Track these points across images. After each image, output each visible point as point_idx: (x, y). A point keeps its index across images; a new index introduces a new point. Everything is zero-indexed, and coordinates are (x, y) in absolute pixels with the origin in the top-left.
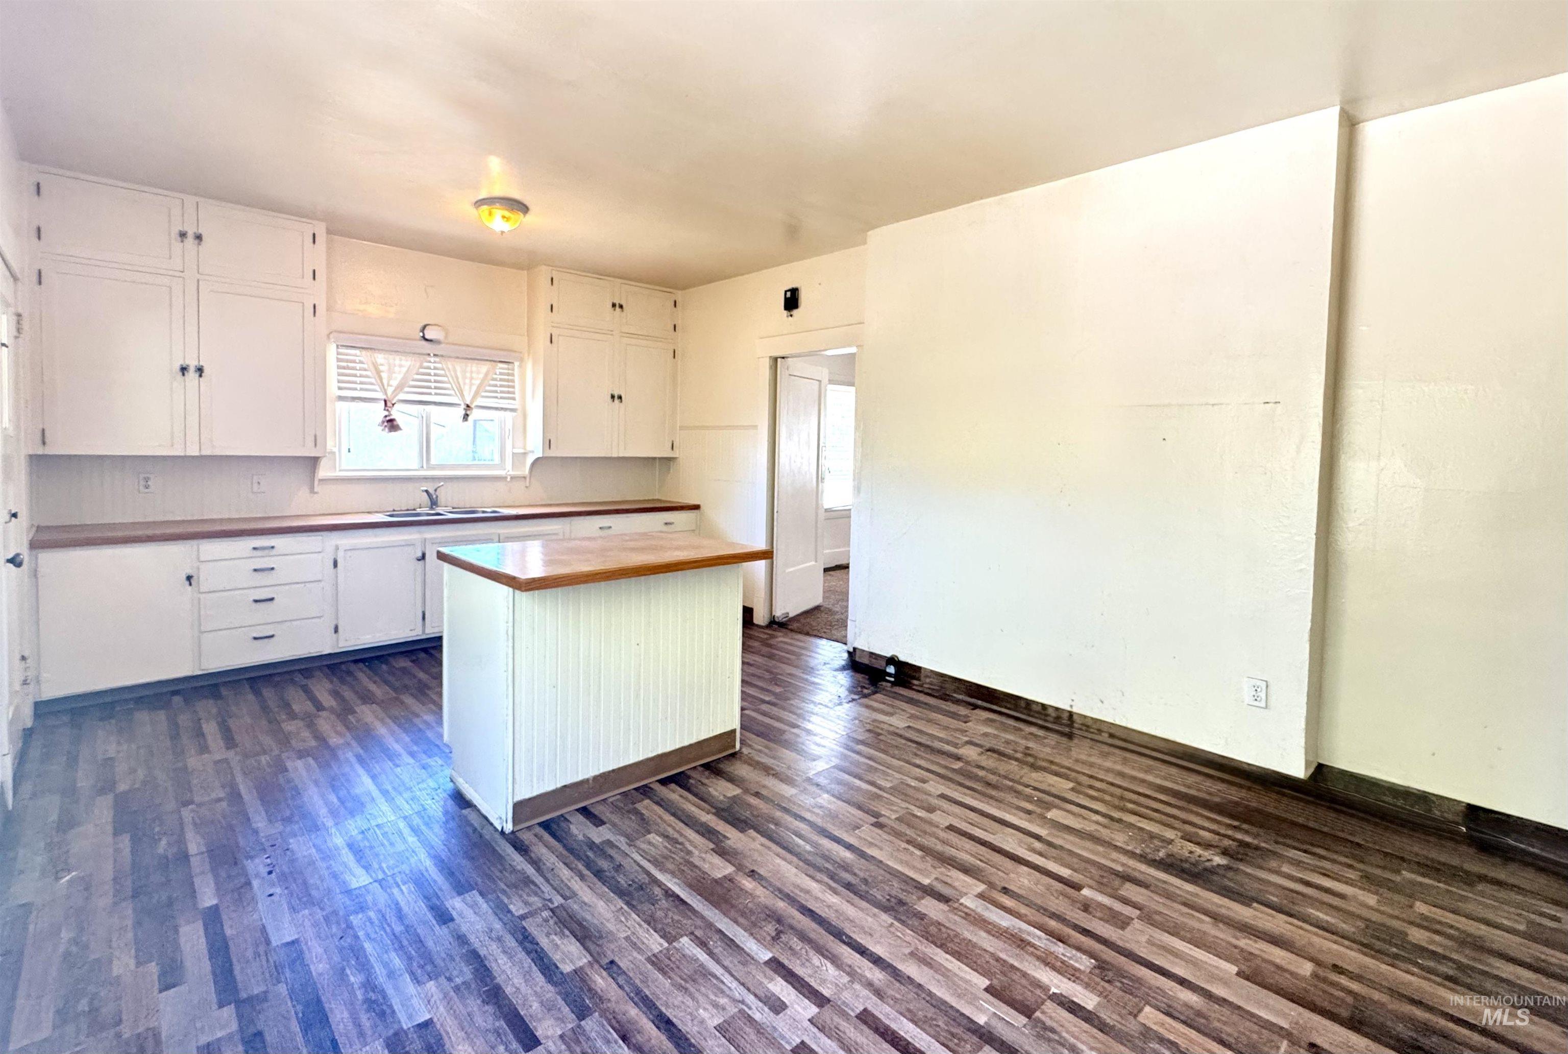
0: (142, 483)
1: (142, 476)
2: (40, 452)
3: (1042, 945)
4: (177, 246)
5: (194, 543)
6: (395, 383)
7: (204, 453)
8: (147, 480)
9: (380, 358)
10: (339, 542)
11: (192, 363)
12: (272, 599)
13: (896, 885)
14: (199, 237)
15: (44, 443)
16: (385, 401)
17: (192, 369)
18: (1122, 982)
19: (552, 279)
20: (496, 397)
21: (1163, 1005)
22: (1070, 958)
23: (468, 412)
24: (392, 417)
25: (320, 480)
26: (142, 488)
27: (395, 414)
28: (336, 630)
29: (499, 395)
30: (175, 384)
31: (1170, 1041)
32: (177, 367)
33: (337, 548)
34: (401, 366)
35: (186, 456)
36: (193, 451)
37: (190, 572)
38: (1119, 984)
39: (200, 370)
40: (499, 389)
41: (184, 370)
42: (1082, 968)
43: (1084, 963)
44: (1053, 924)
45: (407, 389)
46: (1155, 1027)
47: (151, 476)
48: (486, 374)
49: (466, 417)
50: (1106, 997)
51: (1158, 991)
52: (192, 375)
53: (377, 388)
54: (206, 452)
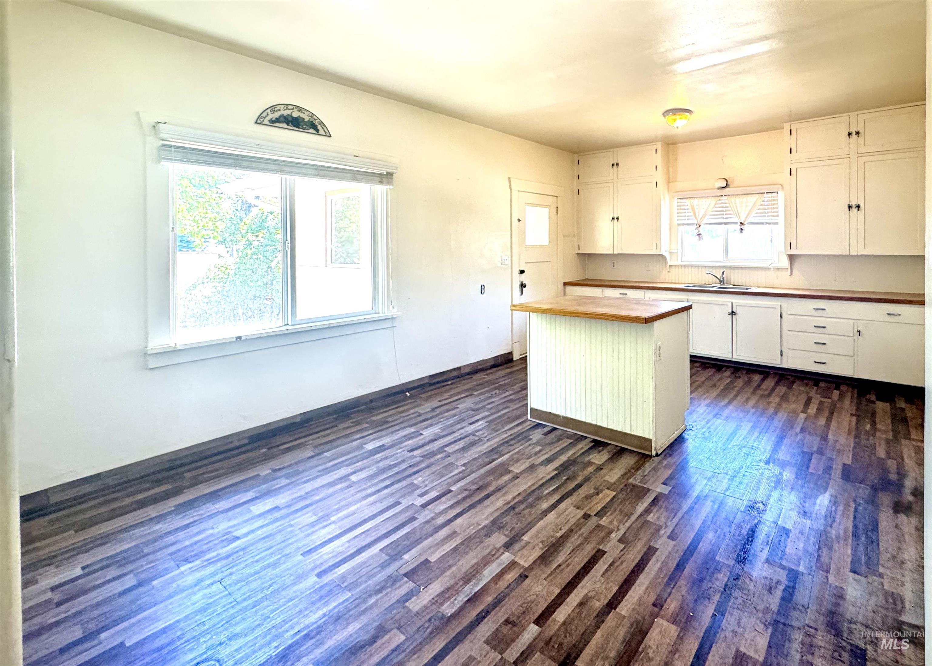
3: (465, 589)
6: (701, 214)
9: (696, 202)
13: (517, 526)
16: (697, 225)
18: (428, 628)
19: (791, 131)
20: (765, 216)
21: (405, 647)
22: (453, 603)
23: (743, 227)
24: (699, 233)
25: (670, 266)
27: (701, 231)
29: (766, 215)
31: (375, 642)
34: (705, 205)
38: (427, 625)
40: (766, 211)
42: (443, 608)
43: (448, 609)
44: (489, 599)
45: (708, 217)
46: (387, 637)
48: (756, 202)
49: (741, 230)
50: (415, 615)
51: (419, 648)
53: (693, 218)
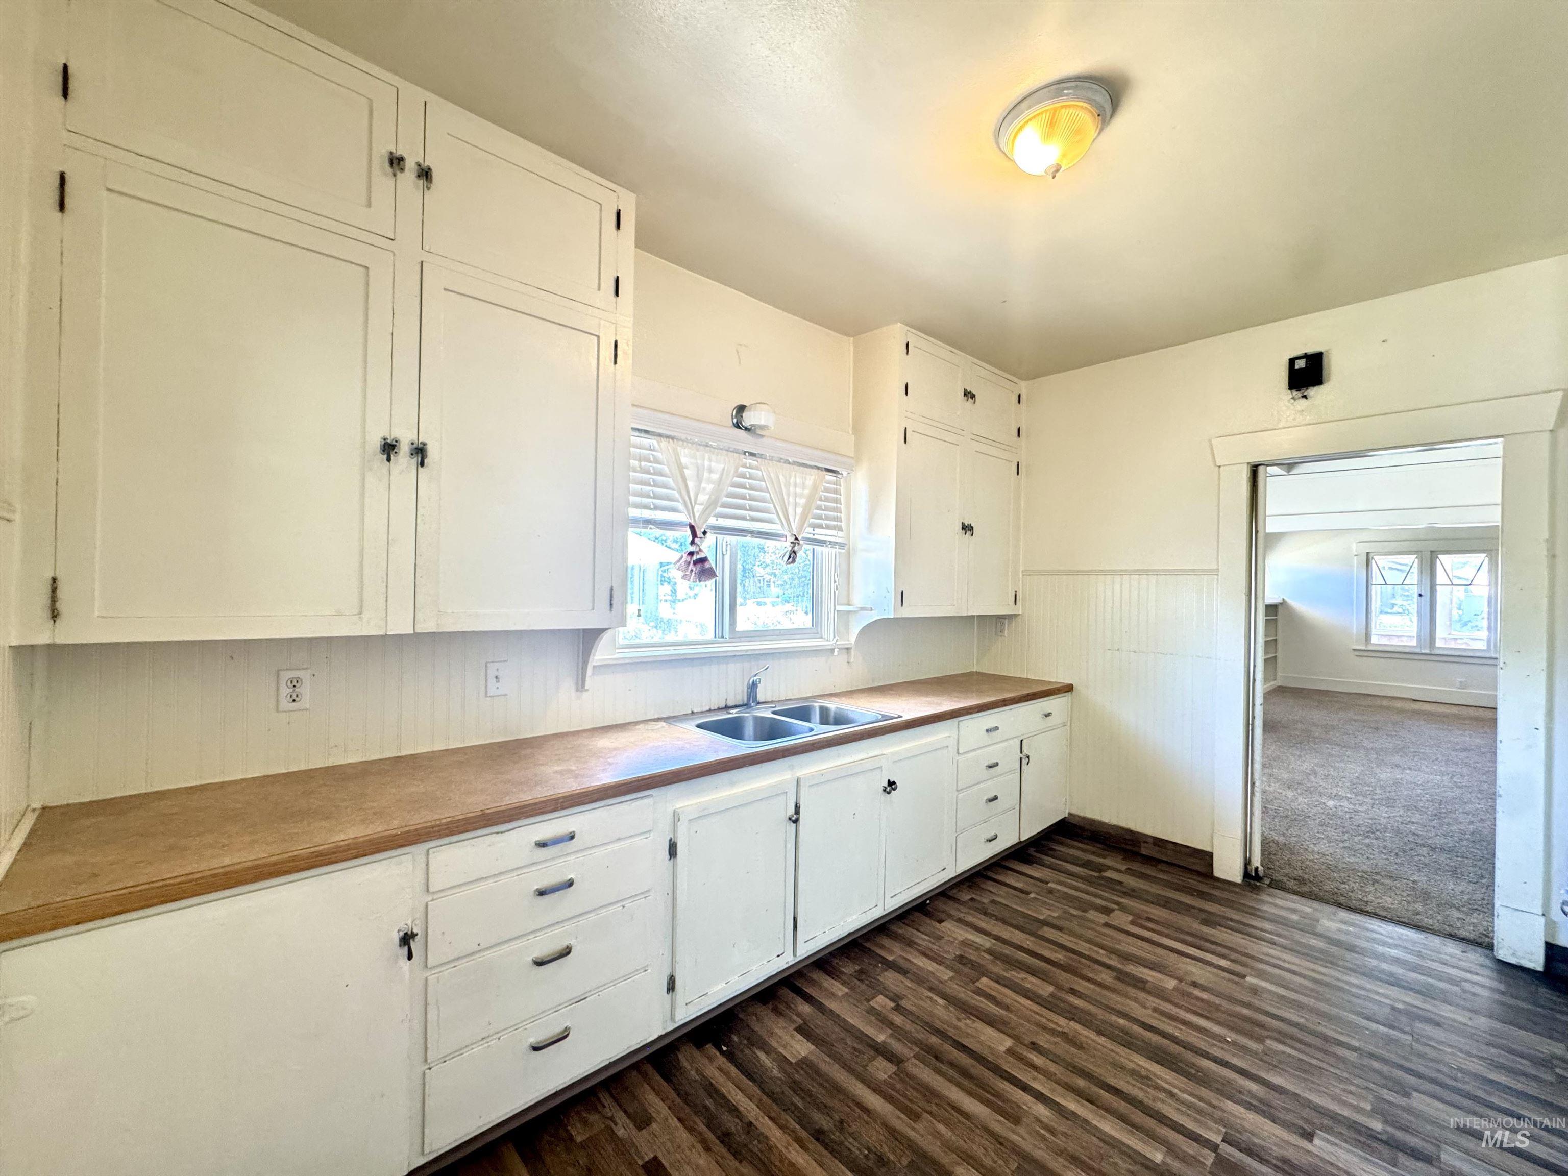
0: (285, 691)
1: (286, 676)
2: (43, 639)
4: (383, 181)
5: (418, 850)
6: (703, 498)
7: (422, 628)
8: (294, 683)
9: (686, 456)
10: (679, 805)
11: (406, 437)
12: (566, 952)
14: (425, 174)
15: (55, 615)
16: (692, 528)
17: (404, 448)
19: (907, 345)
20: (824, 526)
23: (796, 548)
24: (701, 555)
25: (594, 667)
26: (285, 704)
27: (707, 546)
28: (671, 986)
29: (825, 522)
30: (370, 479)
32: (375, 442)
33: (676, 817)
34: (710, 471)
35: (385, 636)
36: (401, 625)
37: (406, 922)
39: (420, 452)
40: (825, 513)
41: (389, 448)
45: (719, 510)
47: (304, 675)
48: (815, 488)
49: (792, 556)
52: (403, 458)
53: (680, 506)
54: (428, 626)
